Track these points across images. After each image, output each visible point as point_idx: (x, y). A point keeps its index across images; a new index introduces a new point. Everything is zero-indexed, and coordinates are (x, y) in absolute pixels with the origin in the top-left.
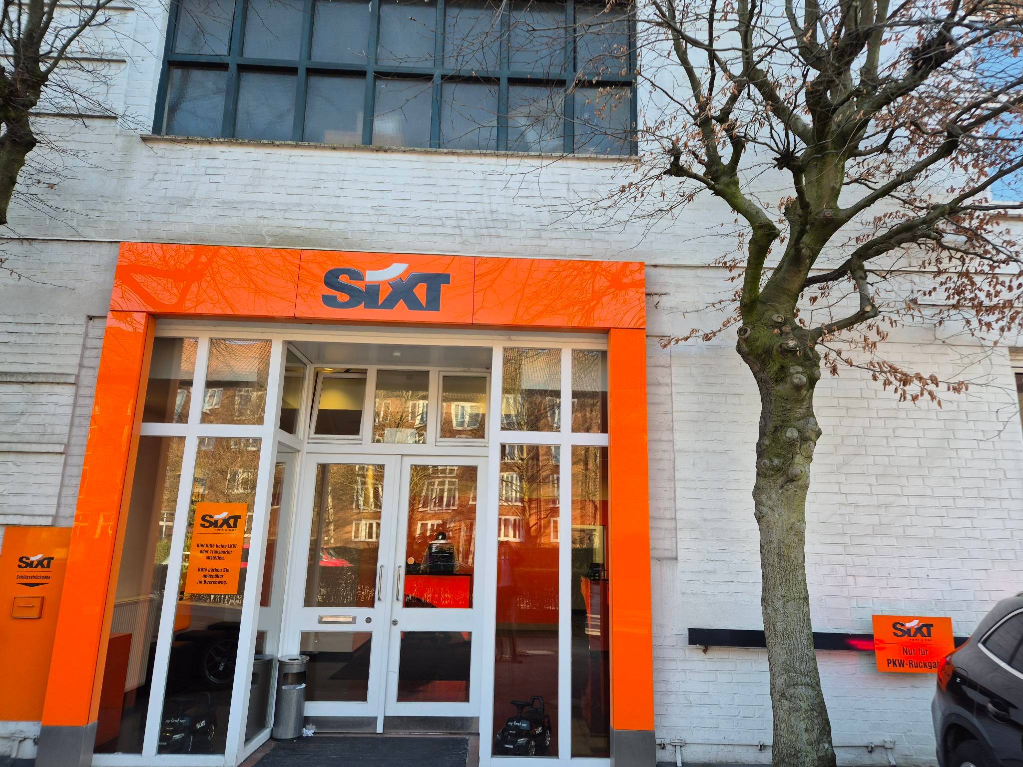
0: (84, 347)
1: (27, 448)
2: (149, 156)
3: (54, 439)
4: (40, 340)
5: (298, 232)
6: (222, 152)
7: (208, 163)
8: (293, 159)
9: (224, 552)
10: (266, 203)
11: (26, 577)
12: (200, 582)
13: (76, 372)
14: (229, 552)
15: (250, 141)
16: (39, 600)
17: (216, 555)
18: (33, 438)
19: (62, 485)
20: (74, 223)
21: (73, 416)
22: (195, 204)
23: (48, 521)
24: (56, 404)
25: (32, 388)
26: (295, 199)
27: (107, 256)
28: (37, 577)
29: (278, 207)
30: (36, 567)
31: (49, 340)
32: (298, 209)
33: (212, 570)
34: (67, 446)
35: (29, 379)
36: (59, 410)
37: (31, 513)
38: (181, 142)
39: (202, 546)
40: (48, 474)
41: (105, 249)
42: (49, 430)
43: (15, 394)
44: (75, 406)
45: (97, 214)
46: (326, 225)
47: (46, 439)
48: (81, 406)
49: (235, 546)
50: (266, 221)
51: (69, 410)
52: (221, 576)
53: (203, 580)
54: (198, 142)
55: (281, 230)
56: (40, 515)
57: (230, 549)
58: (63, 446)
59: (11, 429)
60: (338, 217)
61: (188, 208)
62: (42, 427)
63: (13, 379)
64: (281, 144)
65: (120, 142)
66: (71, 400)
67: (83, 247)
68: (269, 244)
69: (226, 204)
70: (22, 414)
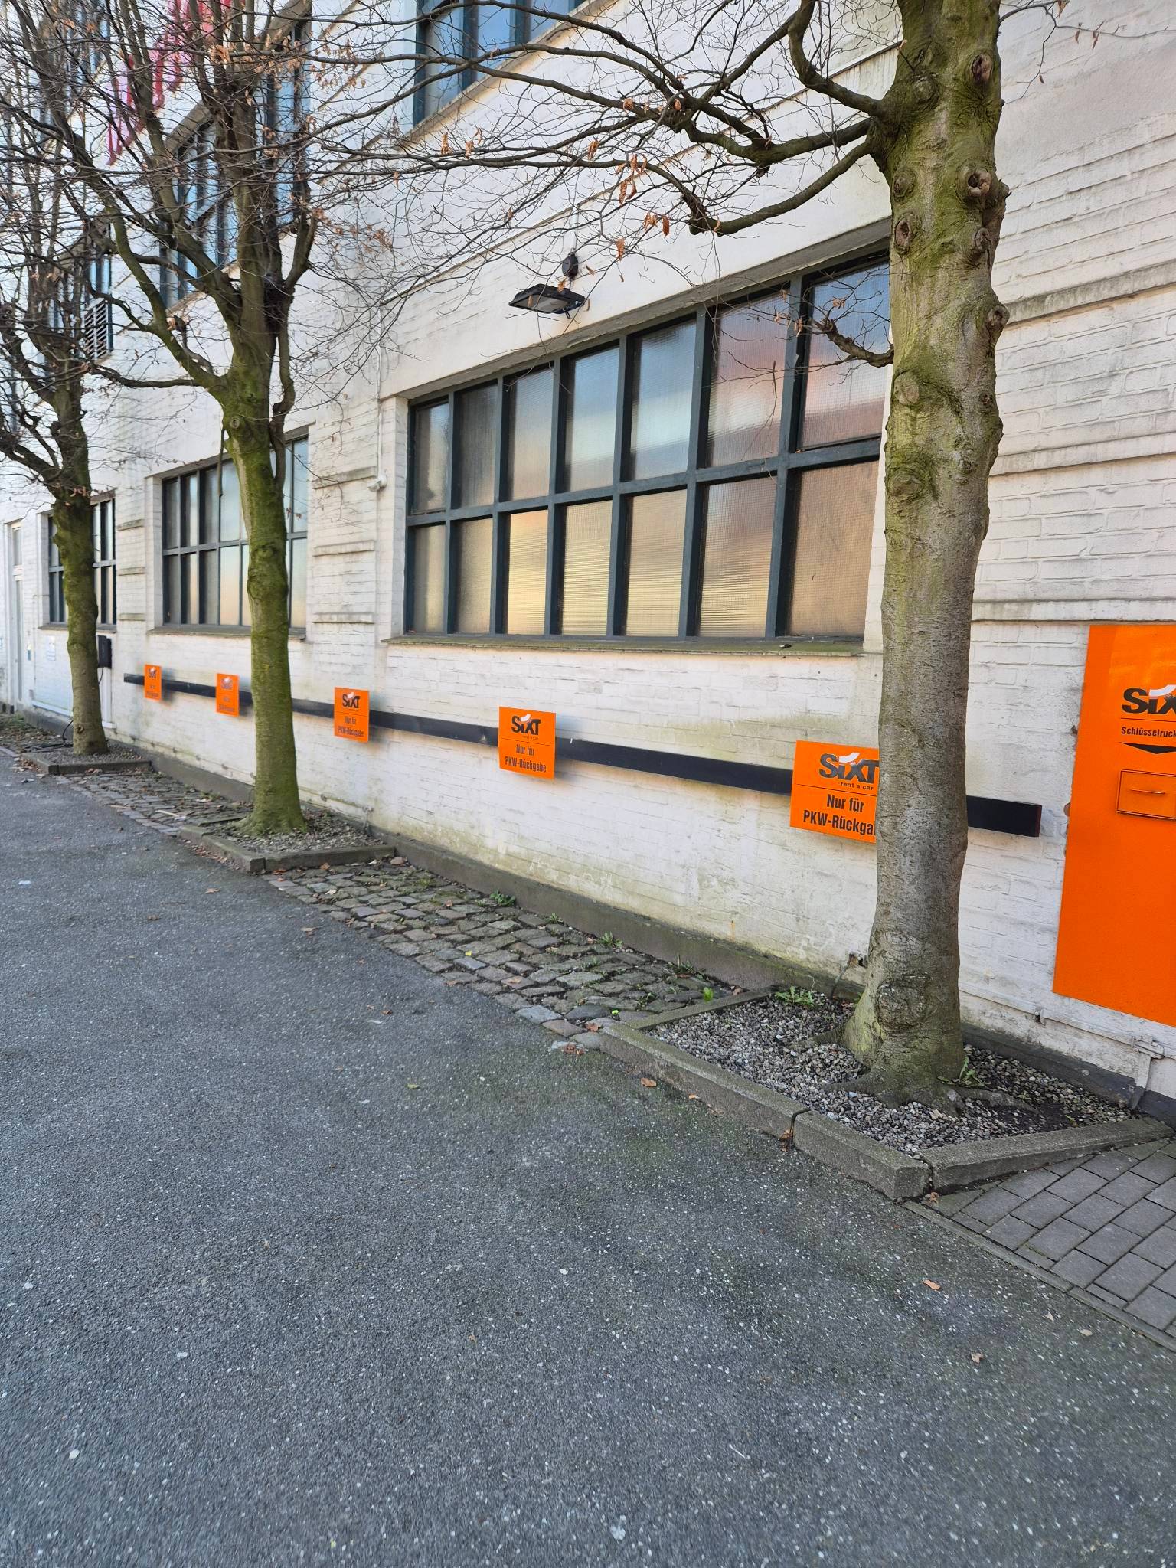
1: (1129, 449)
4: (1143, 186)
11: (1141, 732)
18: (1140, 425)
25: (1132, 307)
30: (1164, 711)
31: (1165, 180)
37: (1145, 594)
43: (1094, 332)
47: (1169, 423)
56: (1166, 600)
59: (1090, 414)
62: (1160, 395)
63: (1089, 299)
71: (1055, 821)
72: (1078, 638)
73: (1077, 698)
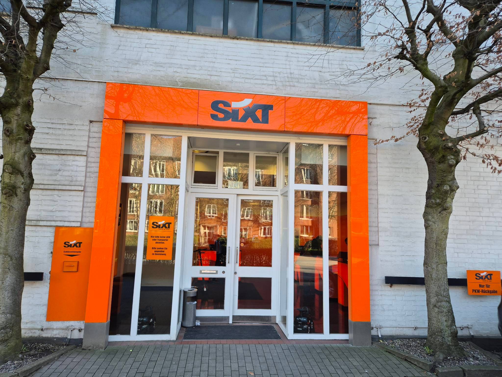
0: (89, 137)
1: (64, 188)
2: (116, 36)
3: (77, 183)
4: (65, 132)
5: (194, 80)
6: (154, 36)
7: (147, 41)
8: (191, 42)
9: (164, 240)
10: (178, 64)
11: (68, 252)
12: (153, 254)
13: (86, 150)
14: (167, 240)
15: (168, 30)
16: (77, 263)
17: (160, 241)
18: (66, 183)
19: (83, 207)
20: (78, 71)
21: (86, 172)
22: (141, 63)
23: (78, 224)
24: (77, 166)
25: (64, 157)
26: (192, 63)
27: (97, 89)
28: (74, 252)
29: (184, 67)
30: (73, 247)
31: (71, 132)
32: (194, 68)
33: (159, 249)
34: (85, 187)
35: (62, 153)
36: (79, 169)
37: (69, 220)
38: (132, 29)
39: (154, 237)
40: (76, 201)
41: (96, 86)
42: (74, 179)
43: (54, 160)
44: (86, 167)
45: (90, 66)
46: (209, 77)
47: (73, 183)
48: (89, 167)
49: (169, 237)
50: (178, 74)
51: (84, 169)
52: (163, 251)
53: (155, 253)
54: (141, 30)
55: (186, 79)
56: (73, 222)
57: (167, 239)
58: (83, 187)
59: (54, 178)
60: (214, 73)
61: (138, 65)
62: (71, 177)
63: (53, 152)
64: (185, 33)
65: (99, 28)
66: (84, 164)
67: (84, 84)
68: (180, 86)
69: (157, 64)
70: (59, 170)
71: (47, 276)
72: (53, 230)
73: (52, 245)
